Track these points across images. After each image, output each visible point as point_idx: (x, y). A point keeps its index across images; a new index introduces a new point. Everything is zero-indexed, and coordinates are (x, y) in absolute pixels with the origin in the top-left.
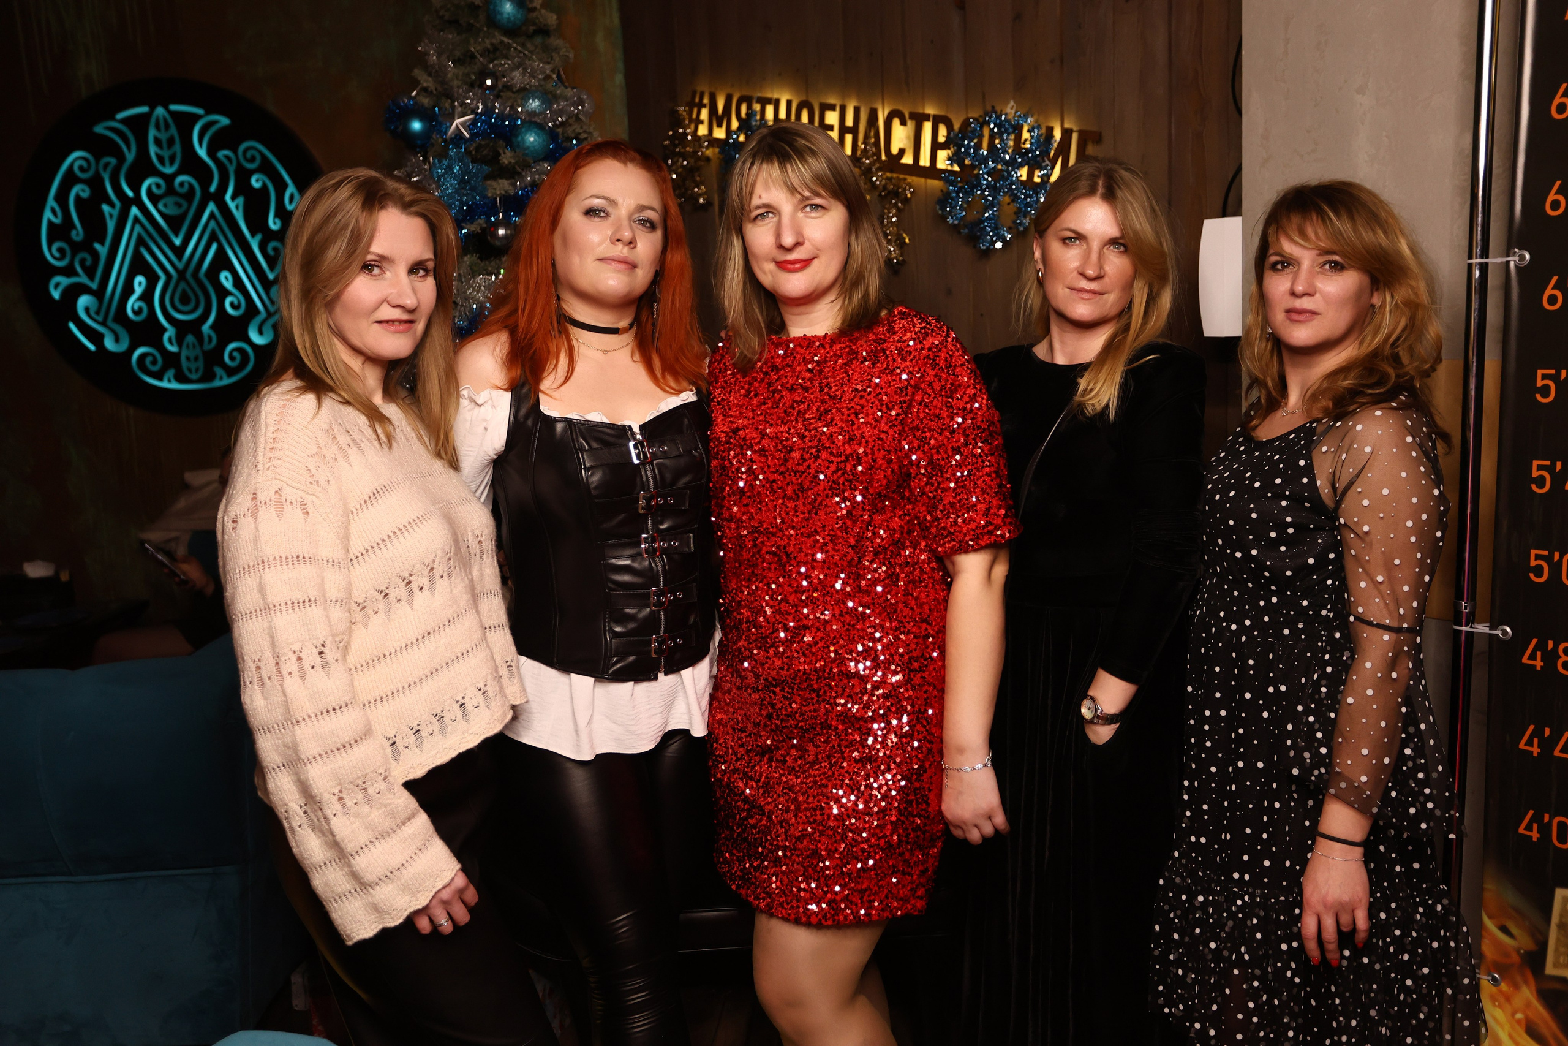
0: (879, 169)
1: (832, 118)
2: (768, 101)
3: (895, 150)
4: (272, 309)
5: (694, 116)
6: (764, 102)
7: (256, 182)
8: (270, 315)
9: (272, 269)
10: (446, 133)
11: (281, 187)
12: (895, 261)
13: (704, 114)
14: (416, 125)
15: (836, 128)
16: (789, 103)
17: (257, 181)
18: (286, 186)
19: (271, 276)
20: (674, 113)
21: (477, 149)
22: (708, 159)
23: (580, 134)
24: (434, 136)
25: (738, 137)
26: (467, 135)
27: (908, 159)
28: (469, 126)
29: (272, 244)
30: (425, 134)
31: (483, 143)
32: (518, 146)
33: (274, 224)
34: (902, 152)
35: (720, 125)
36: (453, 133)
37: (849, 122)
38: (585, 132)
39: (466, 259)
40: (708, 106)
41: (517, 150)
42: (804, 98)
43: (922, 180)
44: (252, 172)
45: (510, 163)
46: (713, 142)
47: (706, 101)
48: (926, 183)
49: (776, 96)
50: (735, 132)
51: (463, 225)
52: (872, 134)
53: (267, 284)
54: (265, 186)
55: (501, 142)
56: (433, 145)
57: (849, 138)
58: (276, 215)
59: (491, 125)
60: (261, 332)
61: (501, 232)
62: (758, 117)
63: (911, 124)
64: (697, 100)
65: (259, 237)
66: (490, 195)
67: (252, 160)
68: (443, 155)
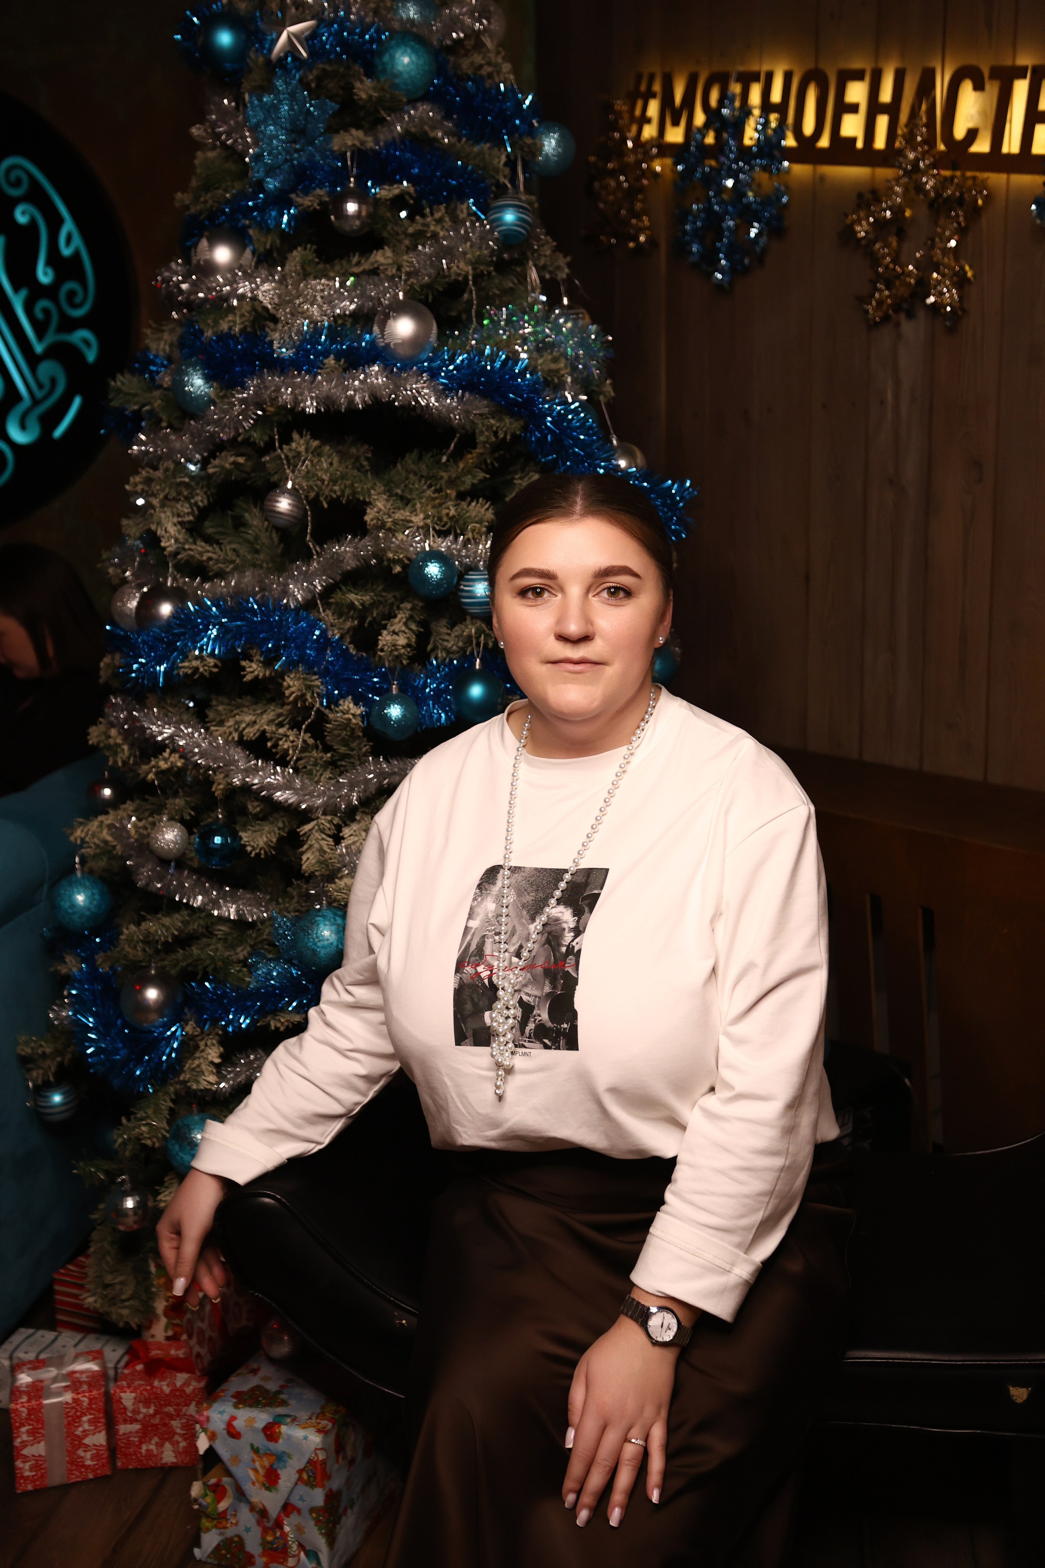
0: (933, 166)
1: (857, 92)
2: (755, 77)
3: (959, 133)
4: (39, 394)
5: (638, 112)
6: (747, 80)
7: (21, 216)
8: (36, 402)
9: (40, 336)
10: (271, 50)
11: (55, 223)
12: (949, 309)
13: (653, 109)
14: (225, 38)
15: (863, 109)
16: (788, 77)
17: (23, 213)
18: (60, 221)
19: (39, 348)
20: (609, 107)
21: (319, 79)
22: (656, 175)
23: (481, 67)
24: (252, 55)
25: (704, 137)
26: (305, 54)
27: (982, 146)
28: (307, 39)
29: (42, 304)
30: (240, 51)
31: (328, 68)
32: (384, 71)
33: (44, 275)
34: (972, 134)
35: (676, 123)
36: (281, 50)
37: (886, 96)
38: (489, 64)
39: (295, 253)
40: (659, 96)
41: (382, 79)
42: (811, 65)
43: (1003, 177)
44: (16, 202)
45: (370, 97)
46: (665, 149)
47: (657, 87)
48: (1008, 180)
49: (765, 68)
50: (699, 130)
51: (293, 196)
52: (924, 107)
53: (33, 360)
54: (33, 223)
55: (358, 68)
56: (250, 71)
57: (882, 122)
58: (49, 263)
59: (342, 42)
60: (23, 427)
61: (352, 207)
62: (737, 104)
63: (992, 89)
64: (643, 88)
65: (24, 293)
66: (336, 148)
67: (17, 183)
68: (267, 87)
